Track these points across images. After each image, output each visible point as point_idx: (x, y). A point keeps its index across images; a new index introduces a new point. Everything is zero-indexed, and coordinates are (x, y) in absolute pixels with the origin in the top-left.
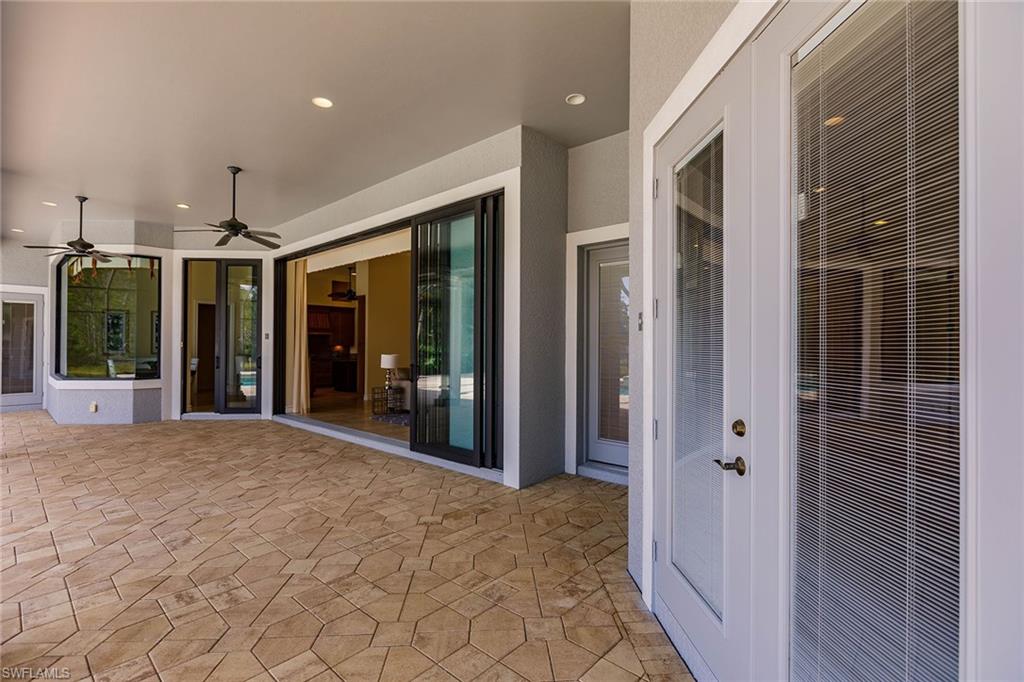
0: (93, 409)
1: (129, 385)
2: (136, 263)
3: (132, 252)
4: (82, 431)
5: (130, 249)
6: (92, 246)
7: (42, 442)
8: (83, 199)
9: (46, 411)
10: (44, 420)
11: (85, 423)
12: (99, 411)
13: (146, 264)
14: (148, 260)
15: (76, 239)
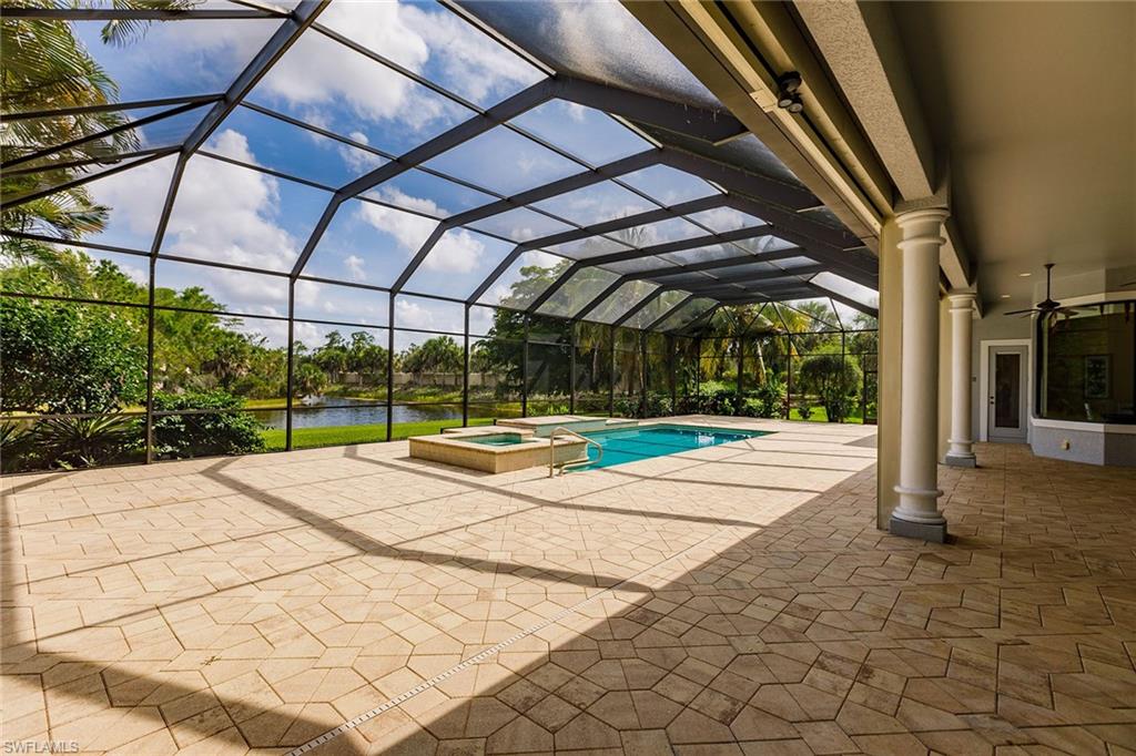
0: (1065, 447)
1: (1100, 428)
2: (1110, 310)
3: (1103, 300)
4: (1053, 463)
5: (1101, 298)
6: (1058, 304)
7: (1018, 465)
8: (1049, 266)
9: (1029, 445)
10: (1025, 450)
11: (1057, 457)
12: (1071, 449)
13: (1122, 309)
14: (1123, 305)
15: (1044, 300)
